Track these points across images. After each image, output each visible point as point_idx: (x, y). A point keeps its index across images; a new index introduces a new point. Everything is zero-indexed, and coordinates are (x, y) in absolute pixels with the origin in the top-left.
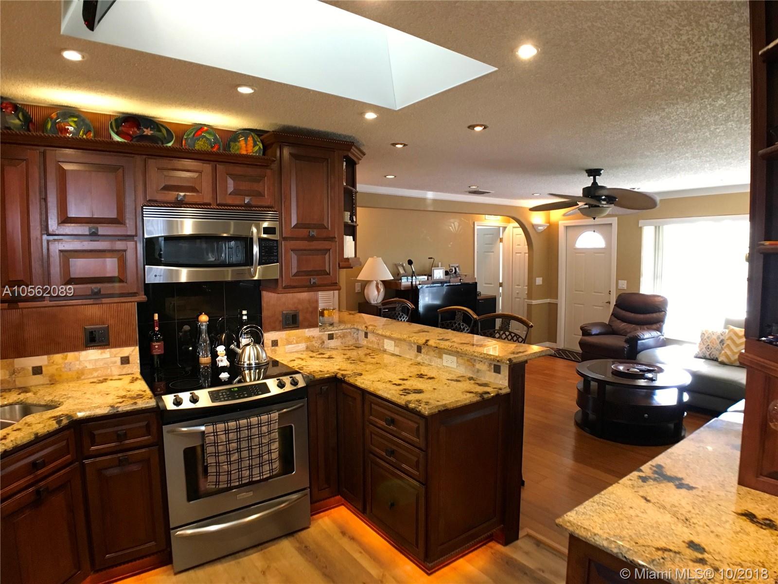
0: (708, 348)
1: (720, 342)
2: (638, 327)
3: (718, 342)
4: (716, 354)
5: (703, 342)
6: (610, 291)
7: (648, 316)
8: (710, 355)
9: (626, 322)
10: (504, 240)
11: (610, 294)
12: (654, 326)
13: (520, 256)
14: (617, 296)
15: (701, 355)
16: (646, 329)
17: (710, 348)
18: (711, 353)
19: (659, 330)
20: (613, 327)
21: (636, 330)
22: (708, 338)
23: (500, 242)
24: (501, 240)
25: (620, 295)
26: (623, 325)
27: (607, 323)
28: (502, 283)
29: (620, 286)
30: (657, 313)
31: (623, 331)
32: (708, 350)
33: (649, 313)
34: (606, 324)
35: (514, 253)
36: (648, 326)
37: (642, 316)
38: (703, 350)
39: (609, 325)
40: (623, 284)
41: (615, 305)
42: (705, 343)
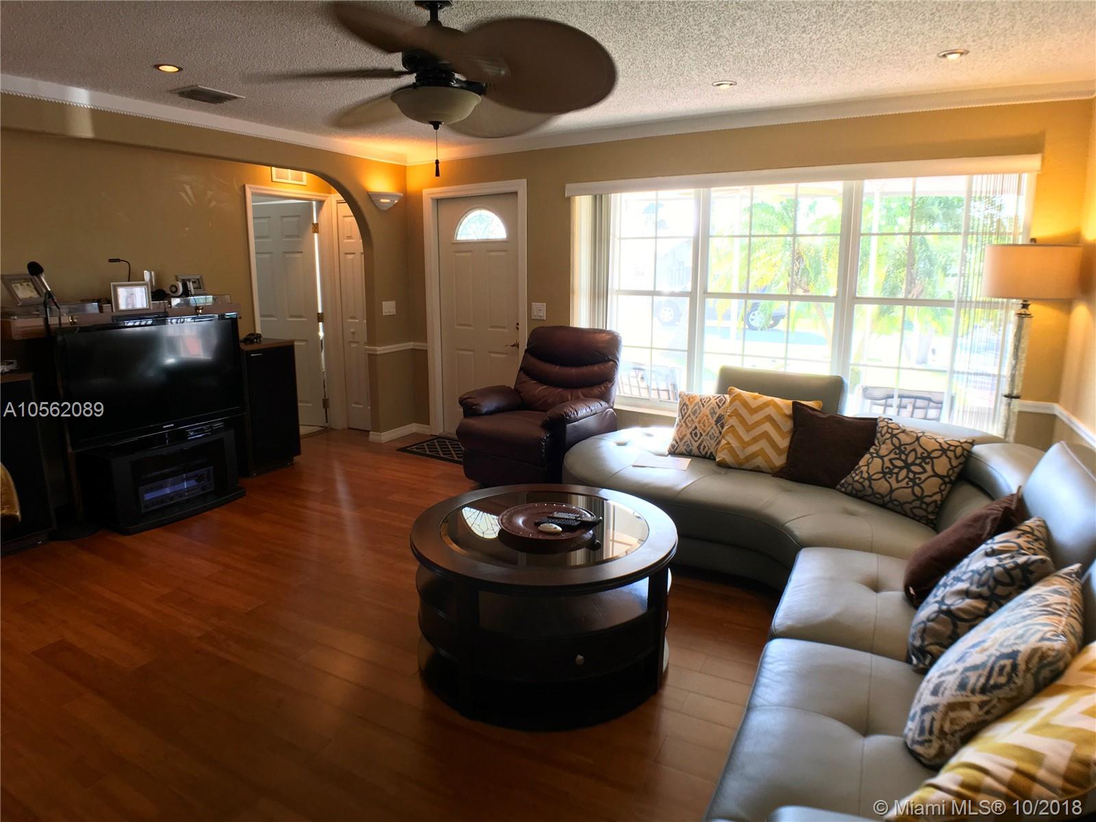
0: (694, 434)
1: (717, 422)
2: (568, 394)
3: (713, 421)
4: (710, 445)
5: (685, 422)
6: (518, 324)
7: (585, 370)
8: (699, 448)
9: (546, 385)
10: (321, 228)
11: (518, 329)
12: (596, 391)
13: (352, 259)
14: (530, 333)
15: (682, 448)
16: (582, 397)
17: (699, 435)
18: (700, 445)
19: (605, 396)
20: (522, 394)
21: (564, 400)
22: (694, 413)
23: (315, 232)
24: (316, 228)
25: (534, 331)
26: (540, 390)
27: (513, 388)
28: (322, 313)
29: (535, 314)
30: (600, 365)
31: (540, 402)
32: (696, 439)
33: (586, 365)
34: (511, 389)
35: (342, 254)
36: (585, 390)
37: (573, 371)
38: (685, 439)
39: (516, 391)
40: (540, 310)
41: (526, 351)
42: (690, 425)
